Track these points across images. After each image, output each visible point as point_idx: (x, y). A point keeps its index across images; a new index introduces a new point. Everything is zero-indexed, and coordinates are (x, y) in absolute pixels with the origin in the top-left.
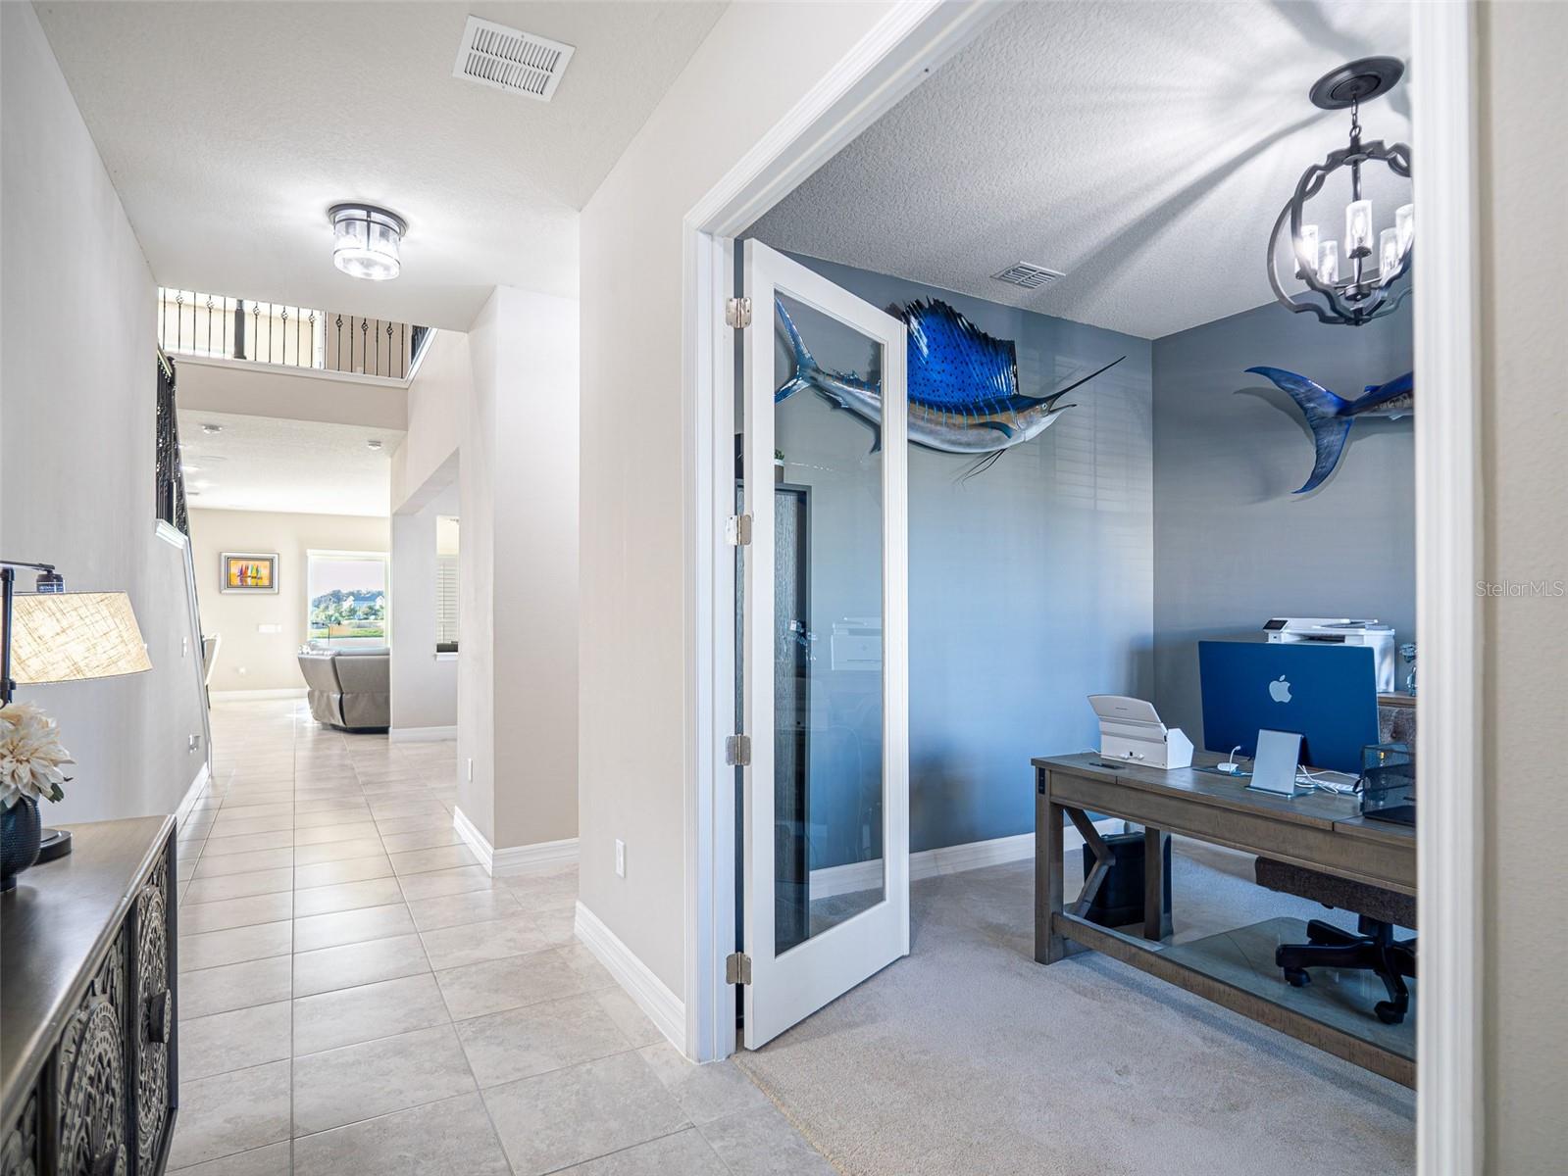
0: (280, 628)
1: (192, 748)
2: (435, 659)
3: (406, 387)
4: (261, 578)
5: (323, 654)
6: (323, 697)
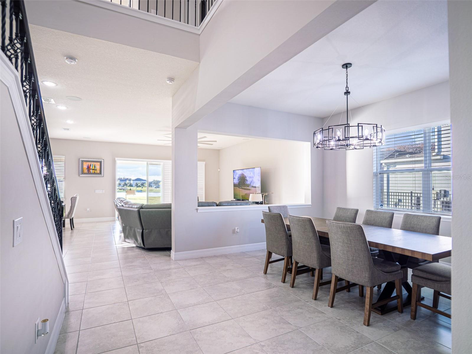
0: (104, 191)
2: (198, 212)
3: (199, 33)
4: (96, 170)
5: (132, 207)
6: (131, 230)
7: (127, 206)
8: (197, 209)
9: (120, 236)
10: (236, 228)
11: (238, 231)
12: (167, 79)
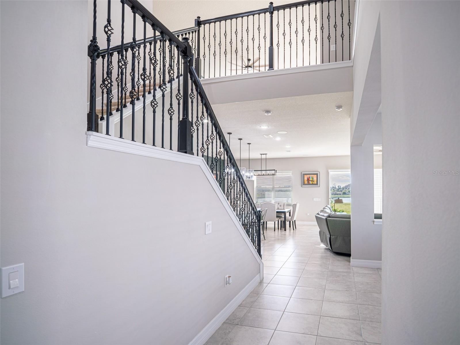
0: (320, 199)
2: (375, 224)
3: (352, 64)
4: (314, 181)
5: (323, 216)
6: (324, 234)
7: (321, 214)
8: (374, 221)
12: (336, 108)
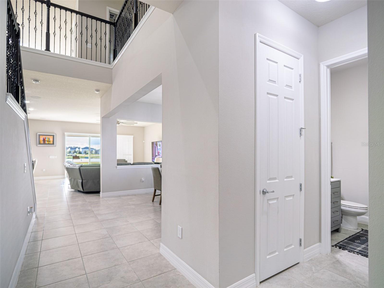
0: (56, 157)
1: (29, 212)
2: (117, 168)
3: (112, 68)
4: (50, 141)
5: (75, 166)
6: (75, 181)
7: (72, 166)
8: (116, 167)
9: (69, 187)
10: (142, 178)
11: (144, 180)
12: (95, 91)
